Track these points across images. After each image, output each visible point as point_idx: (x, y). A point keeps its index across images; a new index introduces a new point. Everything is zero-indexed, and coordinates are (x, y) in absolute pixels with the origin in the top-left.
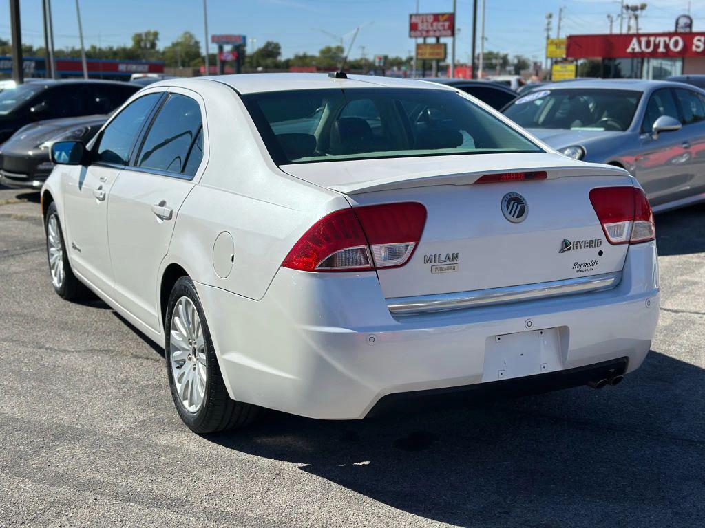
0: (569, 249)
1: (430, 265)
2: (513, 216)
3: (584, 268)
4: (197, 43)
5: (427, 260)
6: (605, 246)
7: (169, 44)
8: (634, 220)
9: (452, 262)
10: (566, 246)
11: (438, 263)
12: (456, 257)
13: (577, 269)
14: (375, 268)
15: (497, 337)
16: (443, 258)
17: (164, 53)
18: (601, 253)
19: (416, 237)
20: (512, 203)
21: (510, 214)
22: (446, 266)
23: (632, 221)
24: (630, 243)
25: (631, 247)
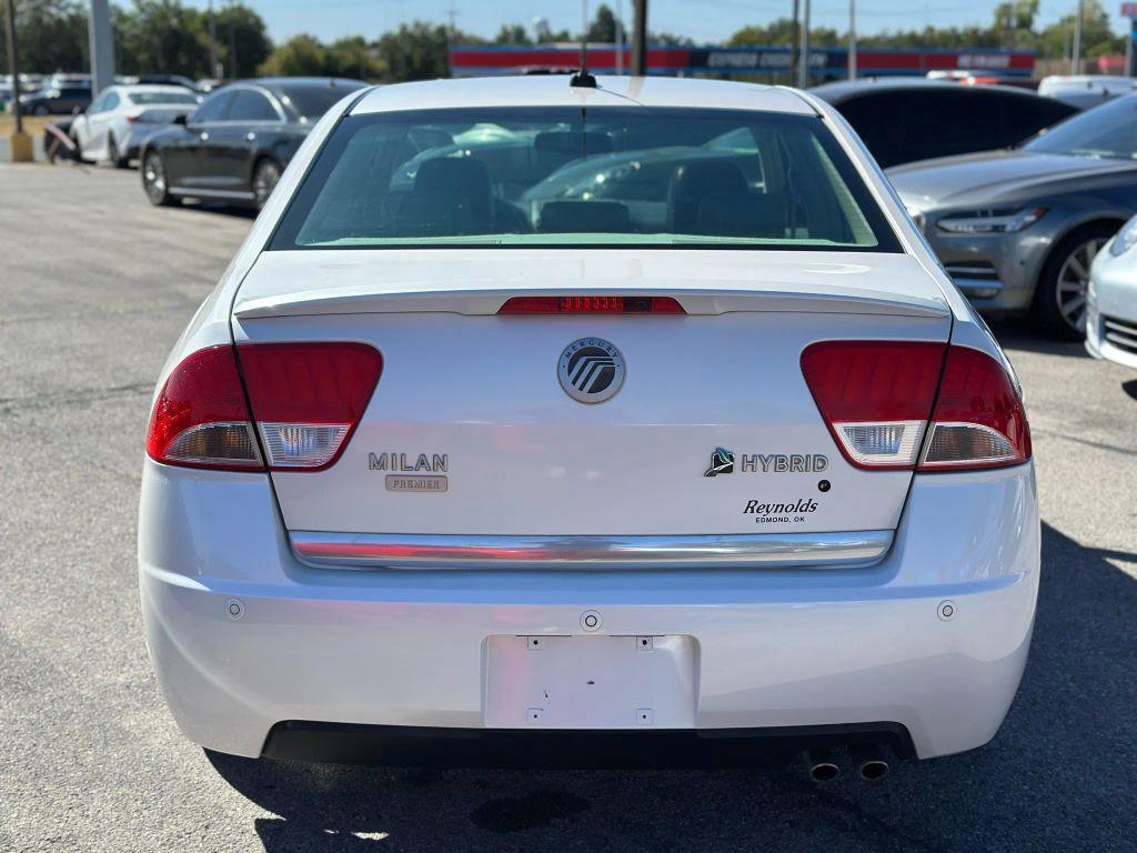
0: (729, 470)
1: (382, 474)
2: (581, 389)
3: (778, 515)
4: (1105, 16)
5: (377, 463)
6: (837, 471)
7: (1055, 20)
8: (931, 418)
9: (432, 473)
10: (721, 463)
11: (399, 472)
12: (441, 462)
13: (756, 515)
14: (266, 469)
15: (532, 640)
16: (412, 461)
17: (1045, 35)
18: (825, 486)
19: (352, 414)
20: (583, 359)
21: (574, 383)
22: (418, 479)
23: (925, 422)
24: (916, 469)
25: (920, 479)
